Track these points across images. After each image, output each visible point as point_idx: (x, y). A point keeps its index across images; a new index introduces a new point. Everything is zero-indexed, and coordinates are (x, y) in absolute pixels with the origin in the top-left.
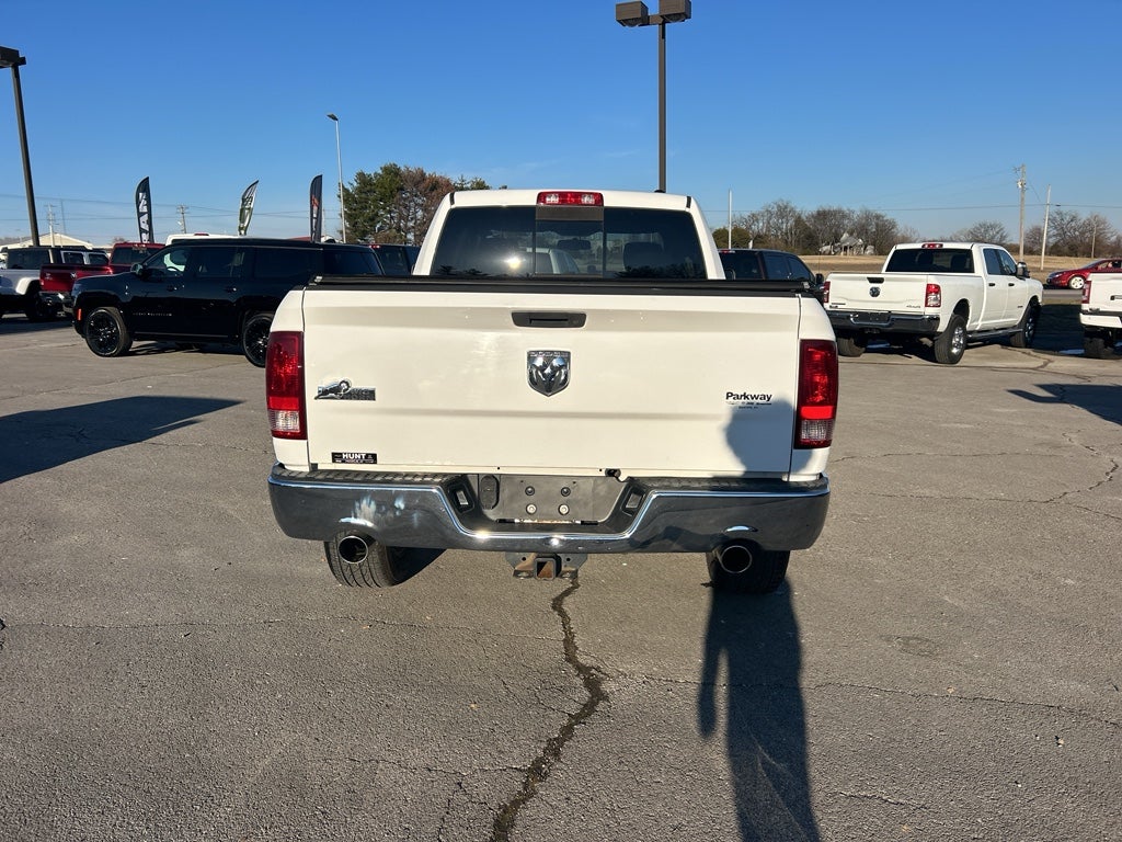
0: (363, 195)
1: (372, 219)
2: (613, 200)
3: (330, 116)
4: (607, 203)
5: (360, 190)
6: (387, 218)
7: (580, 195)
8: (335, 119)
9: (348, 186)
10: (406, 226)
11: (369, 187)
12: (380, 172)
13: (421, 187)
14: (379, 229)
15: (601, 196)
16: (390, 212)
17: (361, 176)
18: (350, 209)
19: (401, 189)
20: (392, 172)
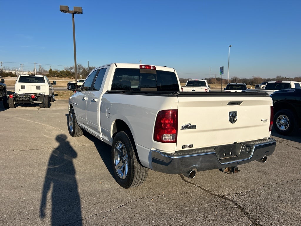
15: (155, 67)
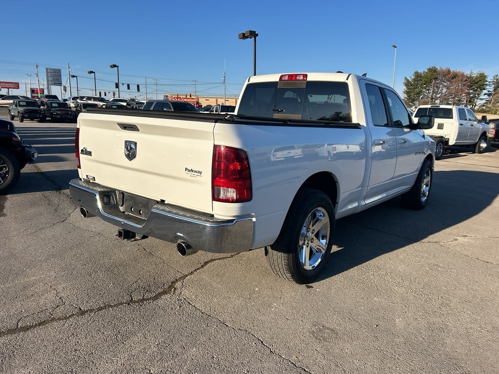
0: (416, 82)
1: (418, 93)
2: (312, 77)
3: (393, 46)
4: (309, 79)
5: (415, 80)
6: (426, 93)
7: (296, 75)
8: (396, 47)
9: (409, 78)
10: (436, 96)
11: (419, 78)
12: (426, 71)
13: (447, 77)
14: (422, 98)
16: (428, 90)
17: (416, 73)
18: (408, 89)
19: (436, 79)
20: (433, 71)
